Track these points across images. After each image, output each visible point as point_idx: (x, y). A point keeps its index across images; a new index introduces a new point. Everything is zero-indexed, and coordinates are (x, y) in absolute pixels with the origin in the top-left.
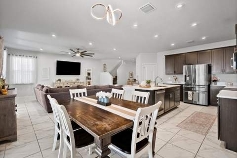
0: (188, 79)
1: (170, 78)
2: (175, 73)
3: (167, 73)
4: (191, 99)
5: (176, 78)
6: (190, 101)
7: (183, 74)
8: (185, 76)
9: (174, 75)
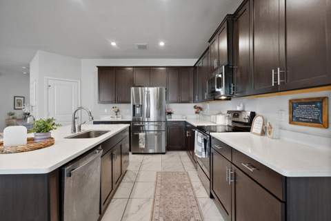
0: (138, 111)
1: (106, 111)
2: (117, 101)
3: (101, 102)
4: (144, 147)
5: (118, 111)
6: (143, 149)
7: (130, 102)
8: (134, 106)
9: (115, 105)
